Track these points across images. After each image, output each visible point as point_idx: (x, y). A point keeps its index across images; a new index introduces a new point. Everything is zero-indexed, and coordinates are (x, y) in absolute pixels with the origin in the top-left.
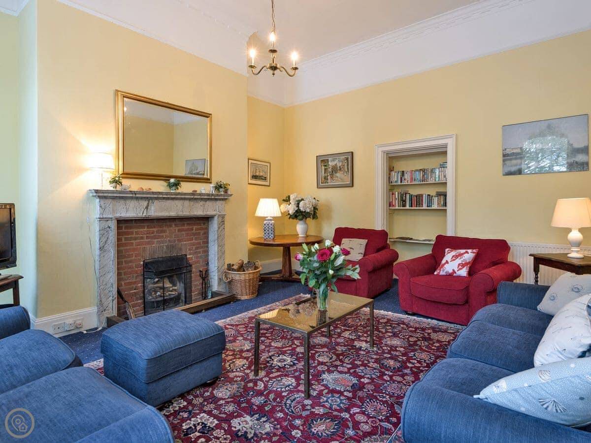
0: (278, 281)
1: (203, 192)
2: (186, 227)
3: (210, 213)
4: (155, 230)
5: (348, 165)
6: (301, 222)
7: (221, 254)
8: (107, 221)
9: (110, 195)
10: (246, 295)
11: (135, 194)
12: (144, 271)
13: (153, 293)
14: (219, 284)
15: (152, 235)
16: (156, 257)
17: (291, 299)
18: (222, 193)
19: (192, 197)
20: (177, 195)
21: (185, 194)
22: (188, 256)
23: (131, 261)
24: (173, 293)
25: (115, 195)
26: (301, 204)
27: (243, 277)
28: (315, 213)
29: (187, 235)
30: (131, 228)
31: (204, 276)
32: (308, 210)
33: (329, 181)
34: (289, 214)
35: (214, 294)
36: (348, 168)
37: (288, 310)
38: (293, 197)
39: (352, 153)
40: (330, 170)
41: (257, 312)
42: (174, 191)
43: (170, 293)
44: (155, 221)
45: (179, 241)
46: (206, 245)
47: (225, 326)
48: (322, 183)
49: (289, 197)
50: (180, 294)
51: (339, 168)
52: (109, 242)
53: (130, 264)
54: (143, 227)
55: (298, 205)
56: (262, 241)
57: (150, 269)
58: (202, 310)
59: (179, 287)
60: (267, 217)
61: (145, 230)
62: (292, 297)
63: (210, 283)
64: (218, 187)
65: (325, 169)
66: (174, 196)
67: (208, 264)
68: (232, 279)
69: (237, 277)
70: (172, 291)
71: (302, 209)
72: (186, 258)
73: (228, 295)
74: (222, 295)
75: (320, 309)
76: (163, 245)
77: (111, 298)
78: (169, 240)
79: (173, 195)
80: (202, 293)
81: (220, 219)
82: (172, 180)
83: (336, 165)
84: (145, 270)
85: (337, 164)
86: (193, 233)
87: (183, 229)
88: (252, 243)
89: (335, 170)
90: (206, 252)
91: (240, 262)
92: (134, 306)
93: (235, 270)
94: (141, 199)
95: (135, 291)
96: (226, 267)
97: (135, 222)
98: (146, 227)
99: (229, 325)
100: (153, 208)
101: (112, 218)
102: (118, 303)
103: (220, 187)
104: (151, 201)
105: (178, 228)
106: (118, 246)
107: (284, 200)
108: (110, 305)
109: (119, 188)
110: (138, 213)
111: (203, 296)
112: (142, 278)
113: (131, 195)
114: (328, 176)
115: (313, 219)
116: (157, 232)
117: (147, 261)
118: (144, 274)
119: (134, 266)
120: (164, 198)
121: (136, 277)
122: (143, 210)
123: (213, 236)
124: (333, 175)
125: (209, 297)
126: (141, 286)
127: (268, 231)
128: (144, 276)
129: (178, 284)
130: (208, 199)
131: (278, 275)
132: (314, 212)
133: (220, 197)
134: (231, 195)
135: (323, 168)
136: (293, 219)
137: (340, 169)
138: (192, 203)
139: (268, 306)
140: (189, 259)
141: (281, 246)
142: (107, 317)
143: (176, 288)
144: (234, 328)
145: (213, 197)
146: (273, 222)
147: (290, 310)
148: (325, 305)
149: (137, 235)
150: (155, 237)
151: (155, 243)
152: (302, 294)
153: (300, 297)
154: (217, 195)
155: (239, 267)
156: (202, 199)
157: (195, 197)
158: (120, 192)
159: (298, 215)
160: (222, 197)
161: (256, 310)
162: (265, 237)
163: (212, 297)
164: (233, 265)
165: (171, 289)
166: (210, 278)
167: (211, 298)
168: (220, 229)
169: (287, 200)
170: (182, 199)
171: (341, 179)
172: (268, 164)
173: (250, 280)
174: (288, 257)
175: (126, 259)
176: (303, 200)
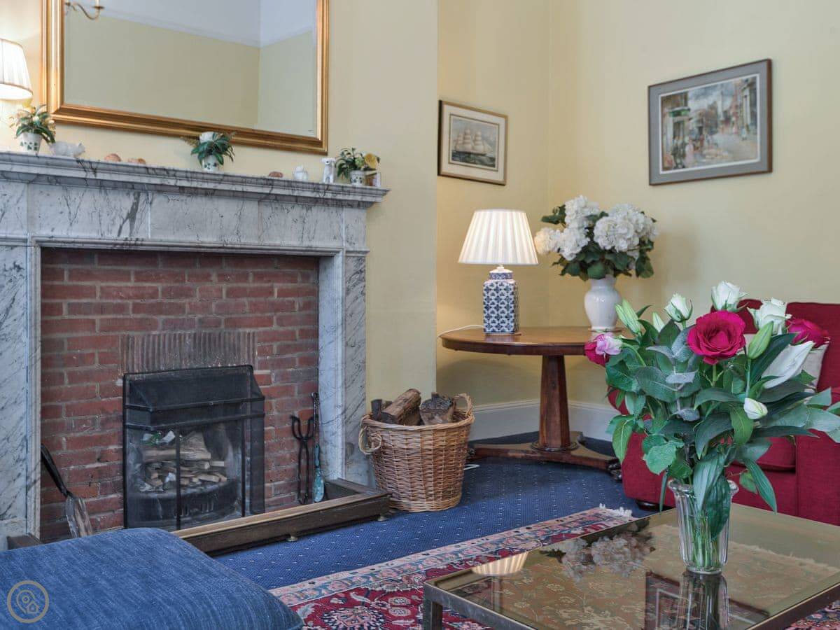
0: (527, 461)
1: (301, 177)
2: (251, 284)
3: (321, 243)
4: (159, 286)
5: (753, 104)
6: (600, 285)
7: (356, 369)
8: (13, 247)
9: (16, 169)
10: (428, 497)
11: (95, 171)
12: (125, 407)
13: (156, 475)
14: (348, 461)
15: (153, 301)
16: (162, 368)
17: (567, 519)
18: (358, 184)
19: (267, 190)
20: (220, 182)
21: (244, 180)
22: (257, 372)
23: (87, 376)
24: (213, 479)
25: (35, 170)
26: (601, 227)
27: (415, 442)
28: (643, 259)
29: (255, 307)
30: (88, 275)
31: (304, 435)
32: (622, 246)
33: (689, 158)
34: (563, 259)
35: (332, 490)
36: (754, 115)
37: (559, 555)
38: (575, 207)
39: (769, 63)
40: (692, 125)
41: (455, 553)
42: (212, 170)
43: (203, 477)
44: (160, 259)
45: (233, 323)
46: (310, 341)
47: (347, 593)
48: (665, 169)
49: (562, 209)
50: (232, 484)
51: (722, 118)
52: (18, 310)
53: (85, 384)
54: (125, 276)
55: (590, 232)
56: (481, 339)
57: (141, 400)
58: (289, 536)
59: (232, 462)
60: (495, 266)
61: (129, 284)
62: (569, 513)
63: (323, 456)
64: (347, 166)
65: (677, 125)
66: (211, 186)
67: (315, 398)
68: (384, 447)
69: (398, 442)
70: (209, 473)
71: (602, 242)
72: (252, 376)
73: (370, 494)
74: (355, 493)
75: (693, 569)
76: (182, 332)
77: (21, 482)
78: (200, 320)
79: (207, 180)
80: (299, 483)
81: (352, 265)
82: (206, 137)
83: (713, 107)
84: (127, 404)
85: (715, 103)
86: (272, 304)
87: (245, 289)
88: (451, 343)
89: (709, 122)
90: (312, 362)
91: (410, 395)
92: (94, 509)
93: (393, 420)
94: (115, 188)
95: (98, 465)
96: (369, 408)
97: (99, 259)
98: (133, 278)
99: (359, 591)
100: (149, 220)
101: (25, 241)
102: (45, 498)
103: (353, 165)
104: (143, 197)
105: (230, 285)
106: (46, 327)
107: (547, 220)
108: (20, 502)
109: (45, 150)
110: (104, 228)
111: (299, 494)
112: (119, 426)
113: (82, 174)
114: (684, 145)
115: (638, 274)
116: (166, 292)
117: (136, 378)
118: (124, 416)
119: (97, 389)
120: (182, 188)
121: (104, 424)
122: (118, 222)
123: (330, 314)
124: (702, 141)
125: (319, 497)
126: (117, 451)
127: (497, 308)
128: (124, 423)
129: (231, 454)
130: (316, 201)
131: (526, 446)
132: (641, 252)
133: (351, 198)
134: (385, 192)
135: (670, 120)
136: (574, 275)
137: (727, 120)
138: (267, 211)
139: (493, 538)
140: (258, 381)
141: (538, 353)
142: (8, 538)
143: (221, 464)
144: (373, 604)
145: (329, 196)
146: (512, 282)
147: (563, 554)
148: (717, 550)
149: (107, 298)
150: (157, 308)
151: (160, 325)
152: (602, 507)
153: (597, 515)
154: (343, 190)
155: (405, 409)
156: (297, 199)
157: (275, 191)
158: (50, 162)
159: (588, 261)
160: (358, 198)
161: (451, 548)
162: (489, 326)
163: (326, 497)
164: (389, 404)
165: (207, 466)
166: (321, 440)
167: (323, 500)
168: (352, 295)
169: (557, 218)
170: (234, 195)
171: (730, 151)
172: (501, 121)
173: (436, 452)
174: (557, 392)
175: (71, 369)
176: (607, 215)
